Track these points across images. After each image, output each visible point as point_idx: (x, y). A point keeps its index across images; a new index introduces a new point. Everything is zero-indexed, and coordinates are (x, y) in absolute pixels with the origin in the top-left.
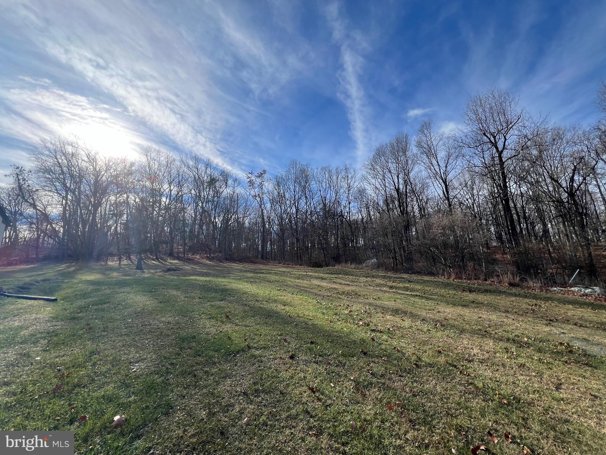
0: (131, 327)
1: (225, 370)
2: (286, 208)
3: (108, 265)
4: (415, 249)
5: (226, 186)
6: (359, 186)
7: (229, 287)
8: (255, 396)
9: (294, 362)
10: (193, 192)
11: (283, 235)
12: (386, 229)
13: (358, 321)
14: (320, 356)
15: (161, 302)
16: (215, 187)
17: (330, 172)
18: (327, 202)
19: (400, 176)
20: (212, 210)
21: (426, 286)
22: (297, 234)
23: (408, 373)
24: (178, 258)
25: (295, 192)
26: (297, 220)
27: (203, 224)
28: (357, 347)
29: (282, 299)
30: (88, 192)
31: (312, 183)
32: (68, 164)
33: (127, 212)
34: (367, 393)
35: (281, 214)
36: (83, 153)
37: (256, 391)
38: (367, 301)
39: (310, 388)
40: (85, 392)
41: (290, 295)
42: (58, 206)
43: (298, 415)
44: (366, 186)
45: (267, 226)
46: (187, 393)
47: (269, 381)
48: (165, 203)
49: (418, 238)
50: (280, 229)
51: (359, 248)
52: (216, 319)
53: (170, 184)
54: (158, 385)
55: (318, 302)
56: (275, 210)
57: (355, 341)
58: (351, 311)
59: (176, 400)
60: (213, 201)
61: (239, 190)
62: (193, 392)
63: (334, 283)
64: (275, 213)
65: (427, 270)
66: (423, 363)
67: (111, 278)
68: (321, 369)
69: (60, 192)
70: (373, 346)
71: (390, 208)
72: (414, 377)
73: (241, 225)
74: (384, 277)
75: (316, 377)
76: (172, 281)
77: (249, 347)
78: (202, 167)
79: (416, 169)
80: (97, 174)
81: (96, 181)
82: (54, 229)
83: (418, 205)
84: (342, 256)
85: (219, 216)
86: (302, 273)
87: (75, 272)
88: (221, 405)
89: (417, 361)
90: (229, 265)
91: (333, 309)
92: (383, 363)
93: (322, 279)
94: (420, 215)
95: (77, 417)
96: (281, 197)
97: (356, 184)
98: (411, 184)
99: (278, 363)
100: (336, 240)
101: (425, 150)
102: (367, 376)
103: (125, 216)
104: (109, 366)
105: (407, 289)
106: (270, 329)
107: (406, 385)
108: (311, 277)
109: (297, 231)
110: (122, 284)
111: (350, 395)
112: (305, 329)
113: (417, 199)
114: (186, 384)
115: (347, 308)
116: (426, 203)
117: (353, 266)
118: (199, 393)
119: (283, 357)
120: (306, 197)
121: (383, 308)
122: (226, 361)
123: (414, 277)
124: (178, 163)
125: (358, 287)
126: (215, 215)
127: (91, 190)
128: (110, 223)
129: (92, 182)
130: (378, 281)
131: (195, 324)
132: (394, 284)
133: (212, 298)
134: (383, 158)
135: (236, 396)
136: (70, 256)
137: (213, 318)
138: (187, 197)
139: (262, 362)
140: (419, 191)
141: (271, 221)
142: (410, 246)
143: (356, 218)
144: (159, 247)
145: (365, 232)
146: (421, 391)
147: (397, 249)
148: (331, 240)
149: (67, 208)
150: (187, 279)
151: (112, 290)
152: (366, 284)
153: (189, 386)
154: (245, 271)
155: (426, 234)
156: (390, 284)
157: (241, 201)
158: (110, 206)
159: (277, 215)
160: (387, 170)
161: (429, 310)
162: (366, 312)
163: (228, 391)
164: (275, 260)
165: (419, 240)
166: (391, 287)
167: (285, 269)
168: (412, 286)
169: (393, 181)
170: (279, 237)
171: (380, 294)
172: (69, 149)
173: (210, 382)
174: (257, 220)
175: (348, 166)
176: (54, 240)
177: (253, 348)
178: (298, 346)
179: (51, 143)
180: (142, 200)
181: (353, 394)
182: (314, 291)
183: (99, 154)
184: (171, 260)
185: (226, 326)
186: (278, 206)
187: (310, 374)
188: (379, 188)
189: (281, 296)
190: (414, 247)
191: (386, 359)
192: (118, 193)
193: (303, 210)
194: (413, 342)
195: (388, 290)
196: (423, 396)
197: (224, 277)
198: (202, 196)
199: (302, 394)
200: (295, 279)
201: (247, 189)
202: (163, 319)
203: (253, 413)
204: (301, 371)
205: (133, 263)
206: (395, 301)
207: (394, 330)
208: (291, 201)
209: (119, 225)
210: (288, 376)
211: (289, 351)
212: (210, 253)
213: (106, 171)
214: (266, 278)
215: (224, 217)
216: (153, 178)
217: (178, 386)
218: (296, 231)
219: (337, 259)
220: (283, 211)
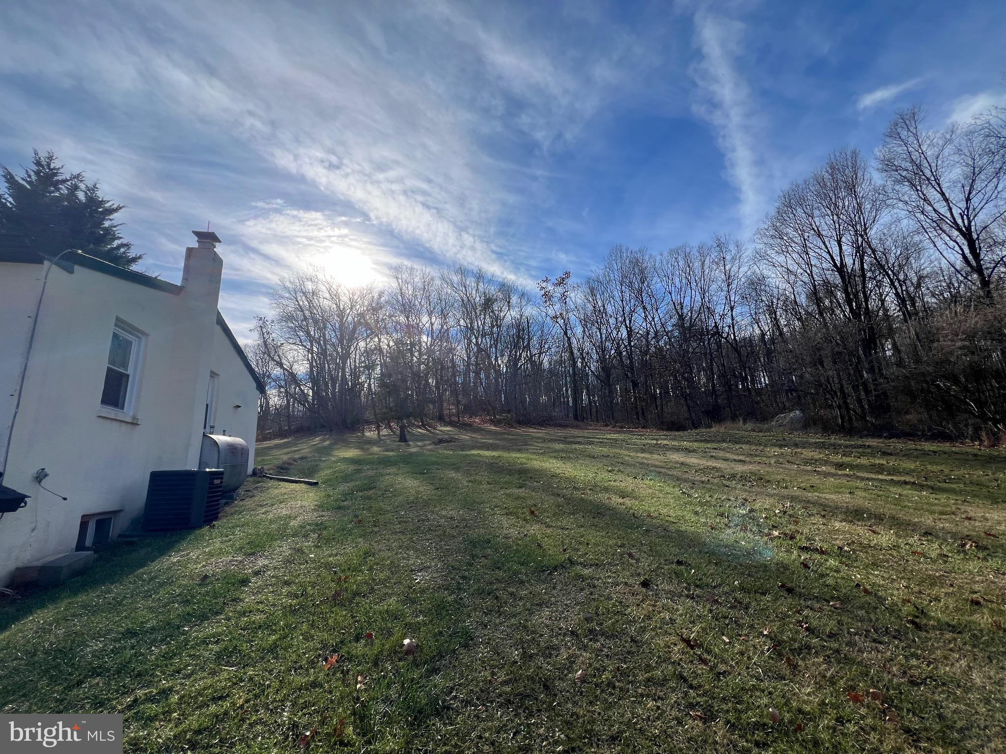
0: (405, 522)
1: (539, 594)
2: (610, 331)
3: (366, 436)
4: (895, 387)
5: (509, 306)
6: (749, 273)
7: (528, 466)
8: (591, 640)
9: (651, 593)
10: (462, 322)
11: (608, 377)
12: (819, 349)
13: (769, 529)
14: (697, 586)
15: (437, 489)
16: (493, 311)
17: (687, 256)
18: (685, 311)
19: (843, 239)
20: (491, 347)
21: (930, 463)
22: (632, 374)
23: (895, 637)
24: (451, 424)
25: (622, 301)
26: (631, 349)
27: (481, 369)
28: (770, 577)
29: (617, 486)
30: (334, 340)
31: (654, 282)
32: (310, 306)
33: (380, 361)
34: (800, 663)
35: (602, 342)
36: (323, 288)
37: (591, 631)
38: (785, 492)
39: (684, 640)
40: (366, 603)
41: (630, 480)
42: (305, 362)
43: (665, 680)
44: (765, 272)
45: (579, 365)
46: (489, 622)
47: (610, 619)
48: (427, 344)
49: (900, 363)
50: (602, 368)
51: (759, 392)
52: (516, 515)
53: (430, 315)
54: (450, 605)
55: (684, 493)
56: (590, 336)
57: (766, 566)
58: (751, 511)
59: (476, 629)
60: (492, 333)
61: (530, 311)
62: (497, 621)
63: (713, 459)
64: (591, 342)
65: (930, 429)
66: (932, 622)
67: (370, 454)
68: (701, 609)
69: (304, 344)
70: (806, 578)
71: (826, 308)
72: (909, 646)
73: (537, 366)
74: (822, 446)
75: (693, 622)
76: (447, 458)
77: (571, 562)
78: (471, 282)
79: (885, 217)
80: (341, 313)
81: (342, 324)
82: (302, 391)
83: (897, 294)
84: (724, 408)
85: (502, 356)
86: (649, 442)
87: (330, 448)
88: (539, 645)
89: (917, 617)
90: (526, 432)
91: (715, 506)
92: (833, 612)
93: (688, 451)
94: (904, 314)
95: (362, 634)
96: (600, 313)
97: (744, 269)
98: (874, 251)
99: (622, 592)
100: (710, 378)
101: (904, 173)
102: (797, 632)
103: (379, 368)
104: (388, 573)
105: (880, 469)
106: (602, 536)
107: (892, 660)
108: (666, 448)
109: (632, 369)
110: (386, 462)
111: (765, 662)
112: (665, 539)
113: (891, 280)
114: (487, 608)
115: (743, 505)
116: (918, 286)
117: (749, 426)
118: (506, 624)
119: (630, 581)
120: (644, 308)
121: (824, 507)
122: (540, 581)
123: (897, 444)
124: (438, 282)
125: (764, 466)
126: (496, 355)
127: (337, 337)
128: (363, 378)
129: (337, 325)
130: (808, 453)
131: (487, 522)
132: (846, 459)
133: (505, 483)
134: (799, 210)
135: (560, 634)
136: (322, 426)
137: (511, 514)
138: (455, 332)
139: (595, 587)
140: (896, 264)
141: (584, 355)
142: (881, 380)
143: (748, 334)
144: (424, 409)
145: (770, 361)
146: (931, 677)
147: (848, 389)
148: (699, 379)
149: (314, 364)
150: (467, 455)
151: (375, 471)
152: (781, 460)
153: (491, 611)
154: (551, 441)
155: (922, 353)
156: (839, 458)
157: (534, 328)
158: (360, 356)
159: (594, 345)
160: (812, 232)
161: (942, 513)
162: (785, 512)
163: (547, 626)
164: (597, 420)
165: (904, 367)
166: (840, 466)
167: (617, 435)
168: (892, 462)
169: (829, 252)
170: (601, 381)
171: (815, 480)
172: (310, 286)
173: (518, 610)
174: (561, 357)
175: (723, 240)
176: (304, 406)
177: (578, 564)
178: (654, 567)
179: (290, 282)
180: (396, 343)
181: (771, 661)
182: (675, 473)
183: (342, 287)
184: (441, 426)
185: (531, 527)
186: (594, 329)
187: (681, 615)
188: (794, 270)
189: (614, 481)
190: (893, 381)
191: (838, 606)
192: (368, 336)
193: (640, 332)
194: (903, 578)
195: (833, 471)
196: (936, 688)
197: (519, 451)
198: (476, 327)
199: (669, 647)
200: (637, 451)
201: (541, 308)
202: (444, 513)
203: (590, 665)
204: (663, 608)
205: (394, 433)
206: (850, 493)
207: (854, 551)
208: (616, 319)
209: (372, 380)
210: (641, 615)
211: (639, 575)
212: (494, 413)
213: (351, 309)
214: (585, 451)
215: (510, 356)
216: (407, 308)
217: (475, 610)
218: (631, 367)
219: (715, 415)
220: (604, 336)
